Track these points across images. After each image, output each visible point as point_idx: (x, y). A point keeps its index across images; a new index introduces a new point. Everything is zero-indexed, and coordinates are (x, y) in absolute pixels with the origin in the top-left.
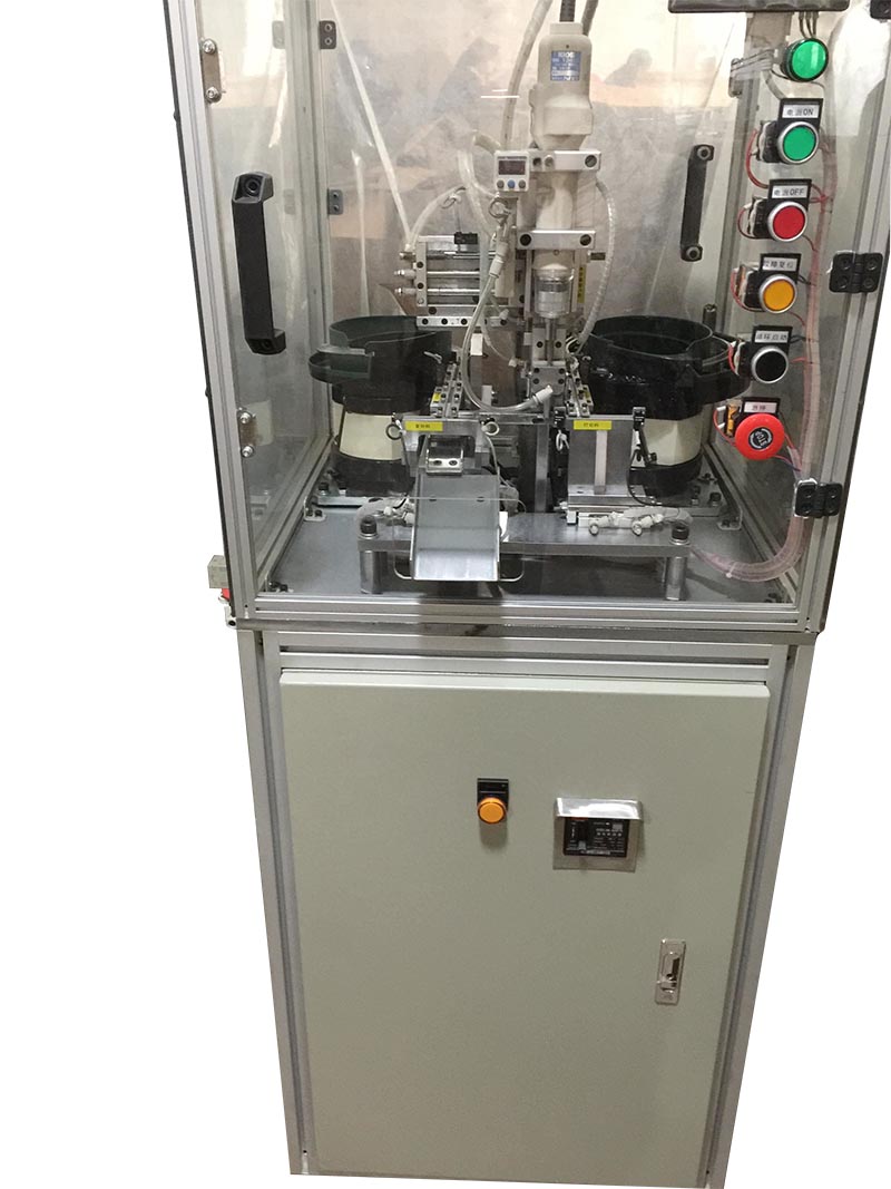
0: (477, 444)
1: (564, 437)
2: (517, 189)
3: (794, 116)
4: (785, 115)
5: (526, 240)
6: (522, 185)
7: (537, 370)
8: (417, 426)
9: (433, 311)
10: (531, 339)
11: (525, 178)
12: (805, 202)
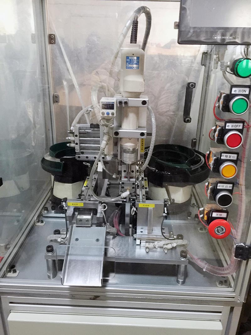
0: (98, 211)
1: (135, 209)
2: (110, 115)
3: (237, 93)
4: (233, 92)
5: (117, 134)
6: (113, 114)
7: (123, 183)
8: (73, 204)
9: (83, 153)
10: (121, 168)
11: (114, 111)
12: (241, 131)
